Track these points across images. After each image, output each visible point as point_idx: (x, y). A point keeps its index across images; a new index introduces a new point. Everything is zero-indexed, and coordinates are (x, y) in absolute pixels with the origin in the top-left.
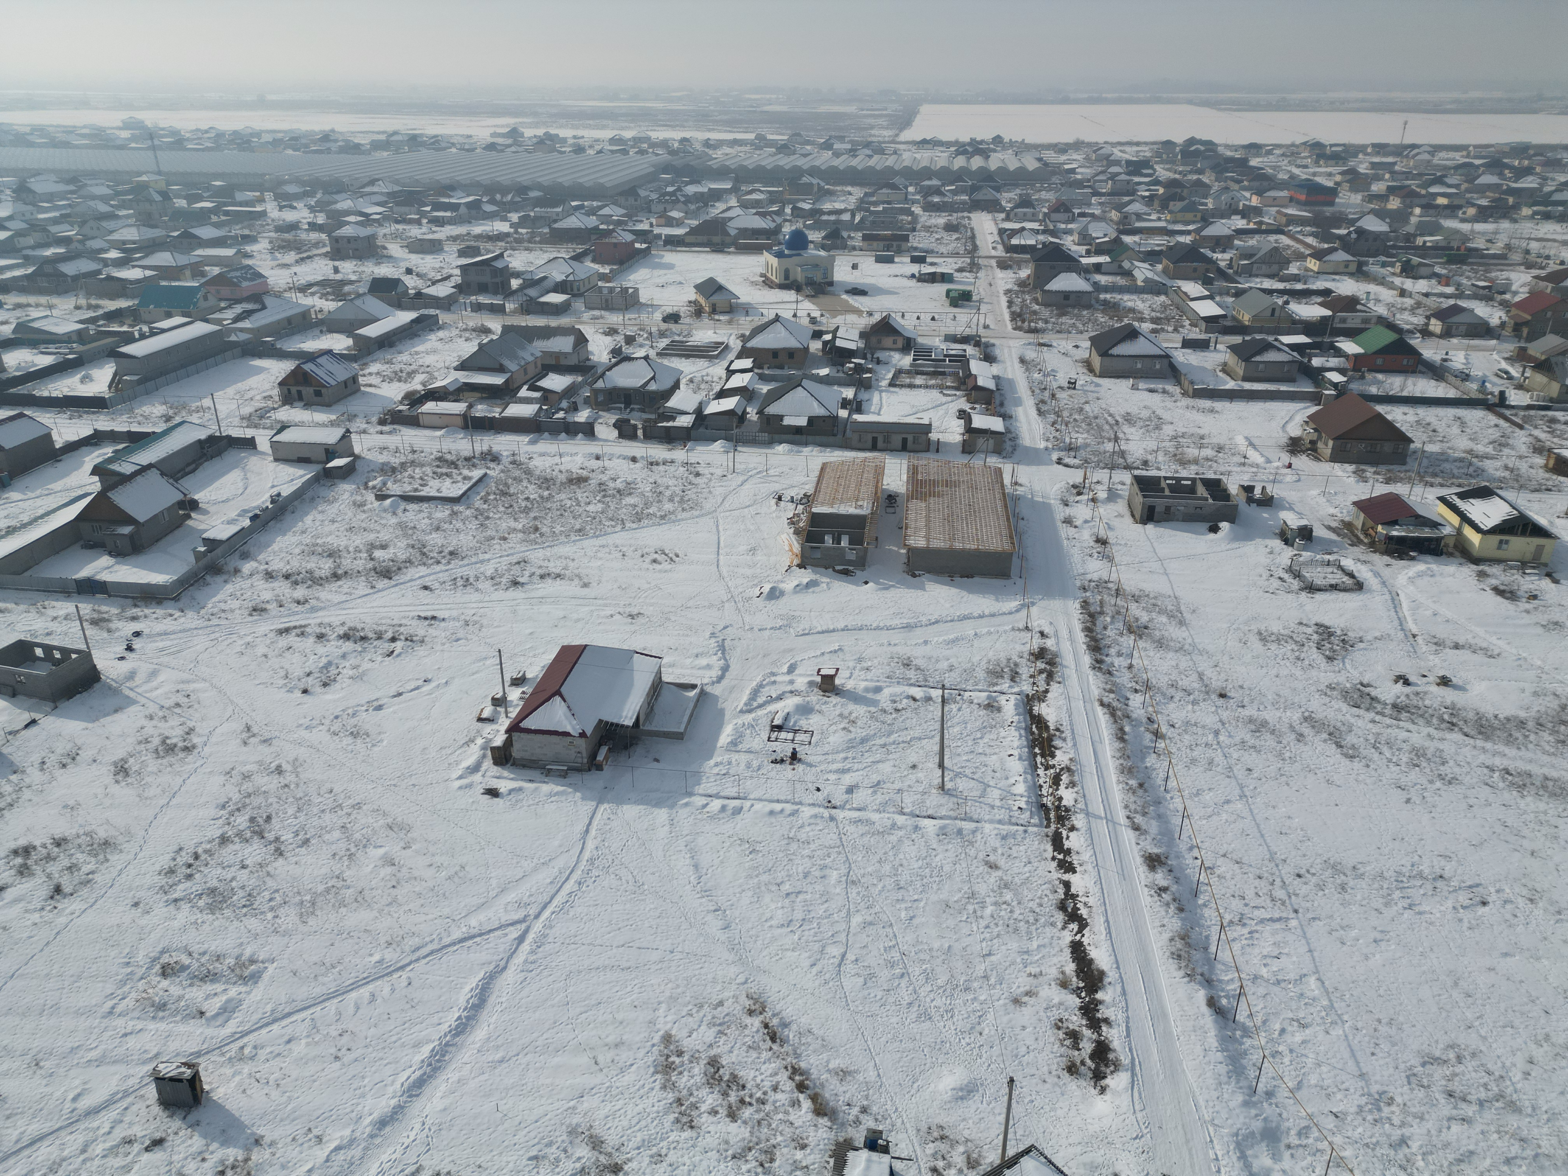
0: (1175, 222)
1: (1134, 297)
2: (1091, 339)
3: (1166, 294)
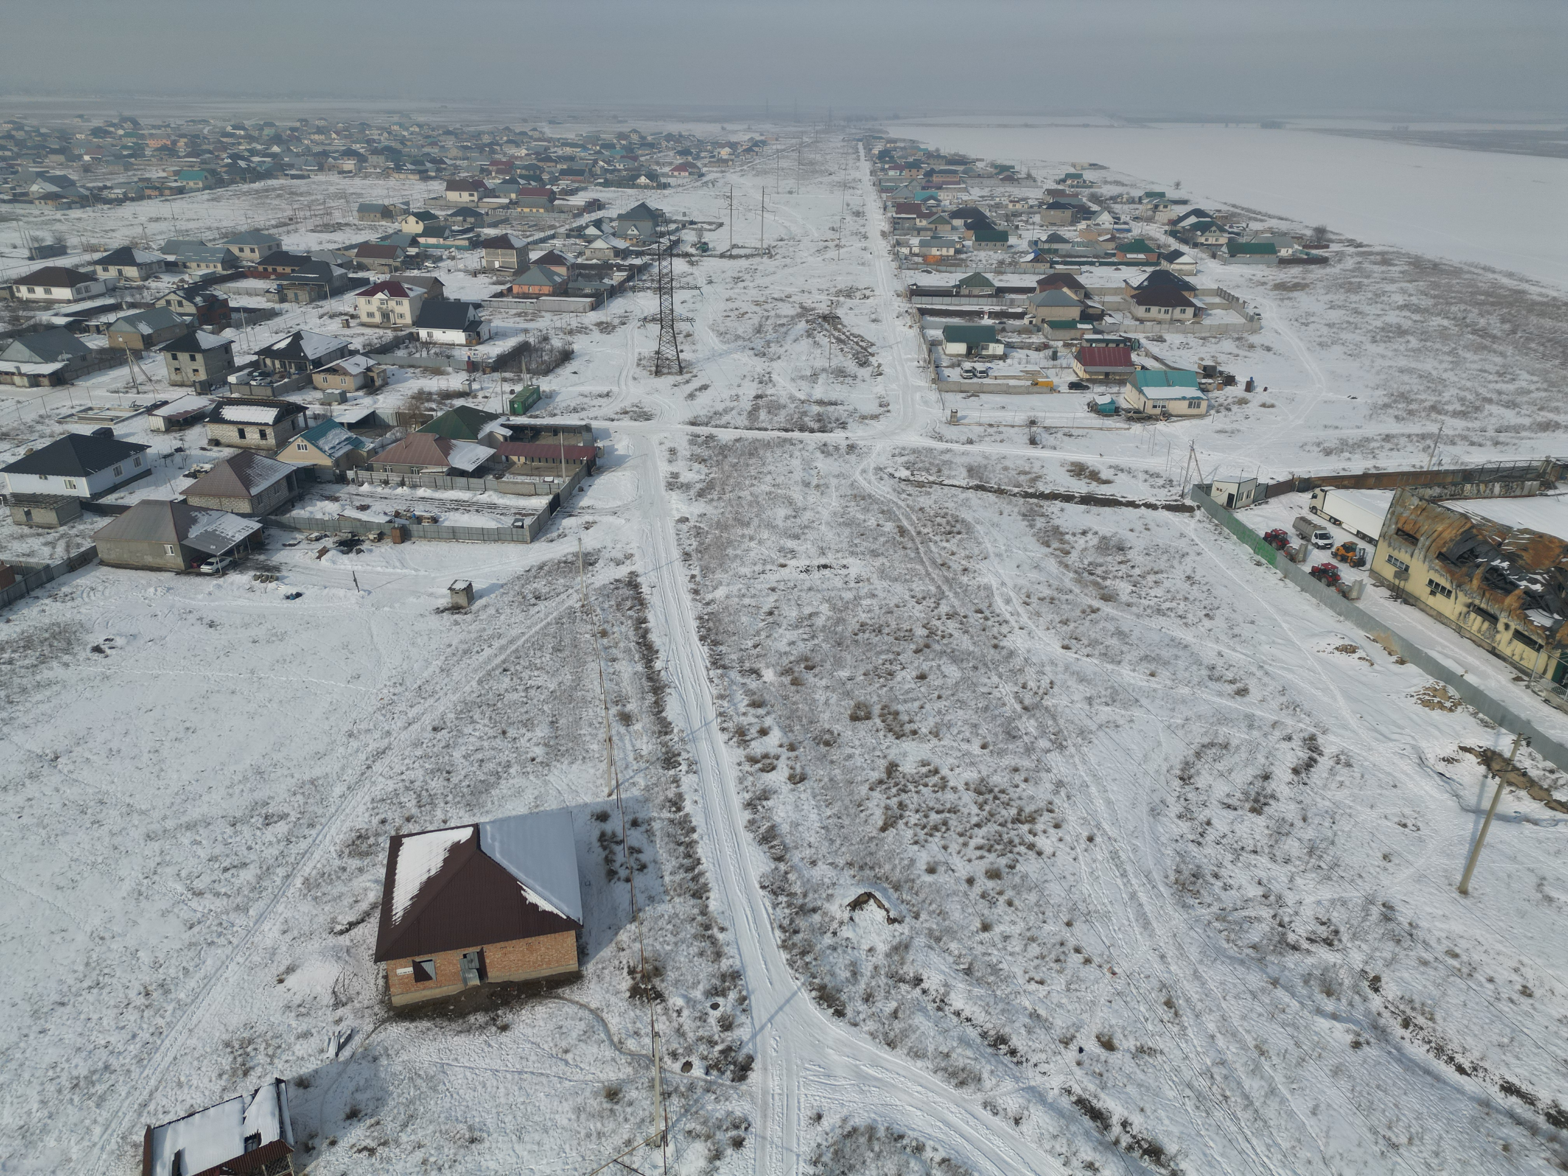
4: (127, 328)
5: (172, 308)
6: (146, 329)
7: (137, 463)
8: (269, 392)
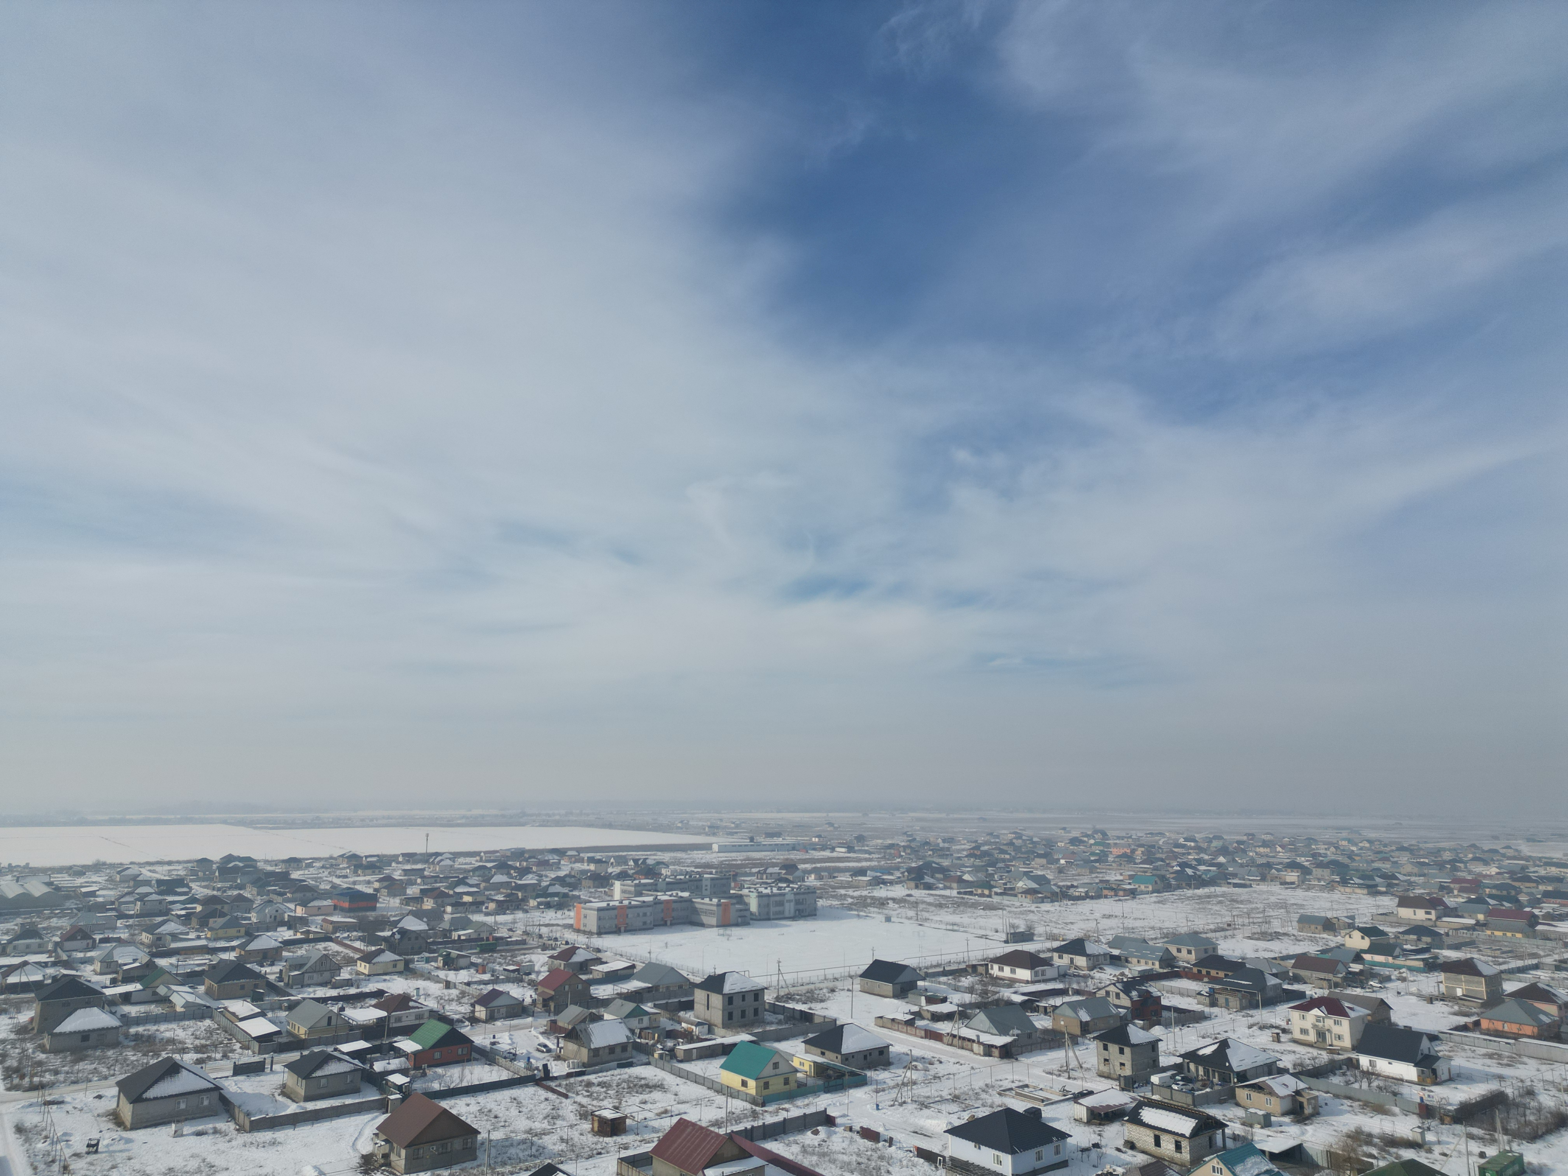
0: (216, 939)
1: (173, 1026)
2: (119, 1084)
3: (211, 1017)
4: (1069, 1012)
5: (1109, 999)
6: (1085, 1017)
7: (1057, 1152)
8: (1189, 1100)
